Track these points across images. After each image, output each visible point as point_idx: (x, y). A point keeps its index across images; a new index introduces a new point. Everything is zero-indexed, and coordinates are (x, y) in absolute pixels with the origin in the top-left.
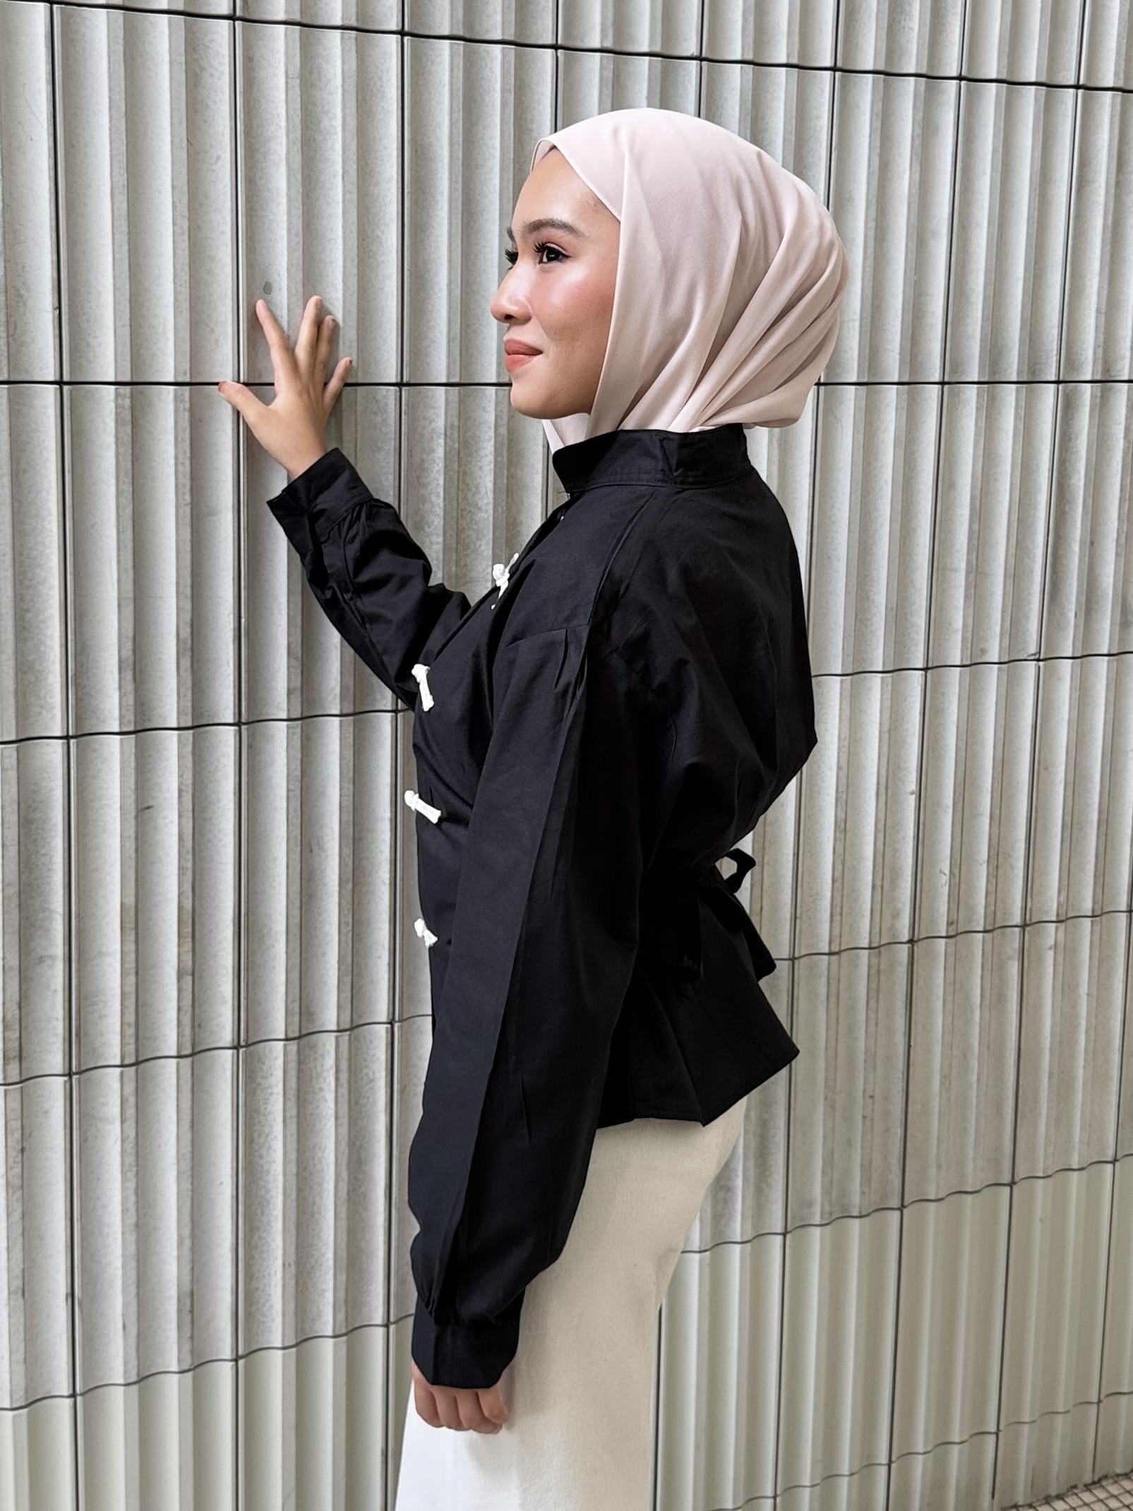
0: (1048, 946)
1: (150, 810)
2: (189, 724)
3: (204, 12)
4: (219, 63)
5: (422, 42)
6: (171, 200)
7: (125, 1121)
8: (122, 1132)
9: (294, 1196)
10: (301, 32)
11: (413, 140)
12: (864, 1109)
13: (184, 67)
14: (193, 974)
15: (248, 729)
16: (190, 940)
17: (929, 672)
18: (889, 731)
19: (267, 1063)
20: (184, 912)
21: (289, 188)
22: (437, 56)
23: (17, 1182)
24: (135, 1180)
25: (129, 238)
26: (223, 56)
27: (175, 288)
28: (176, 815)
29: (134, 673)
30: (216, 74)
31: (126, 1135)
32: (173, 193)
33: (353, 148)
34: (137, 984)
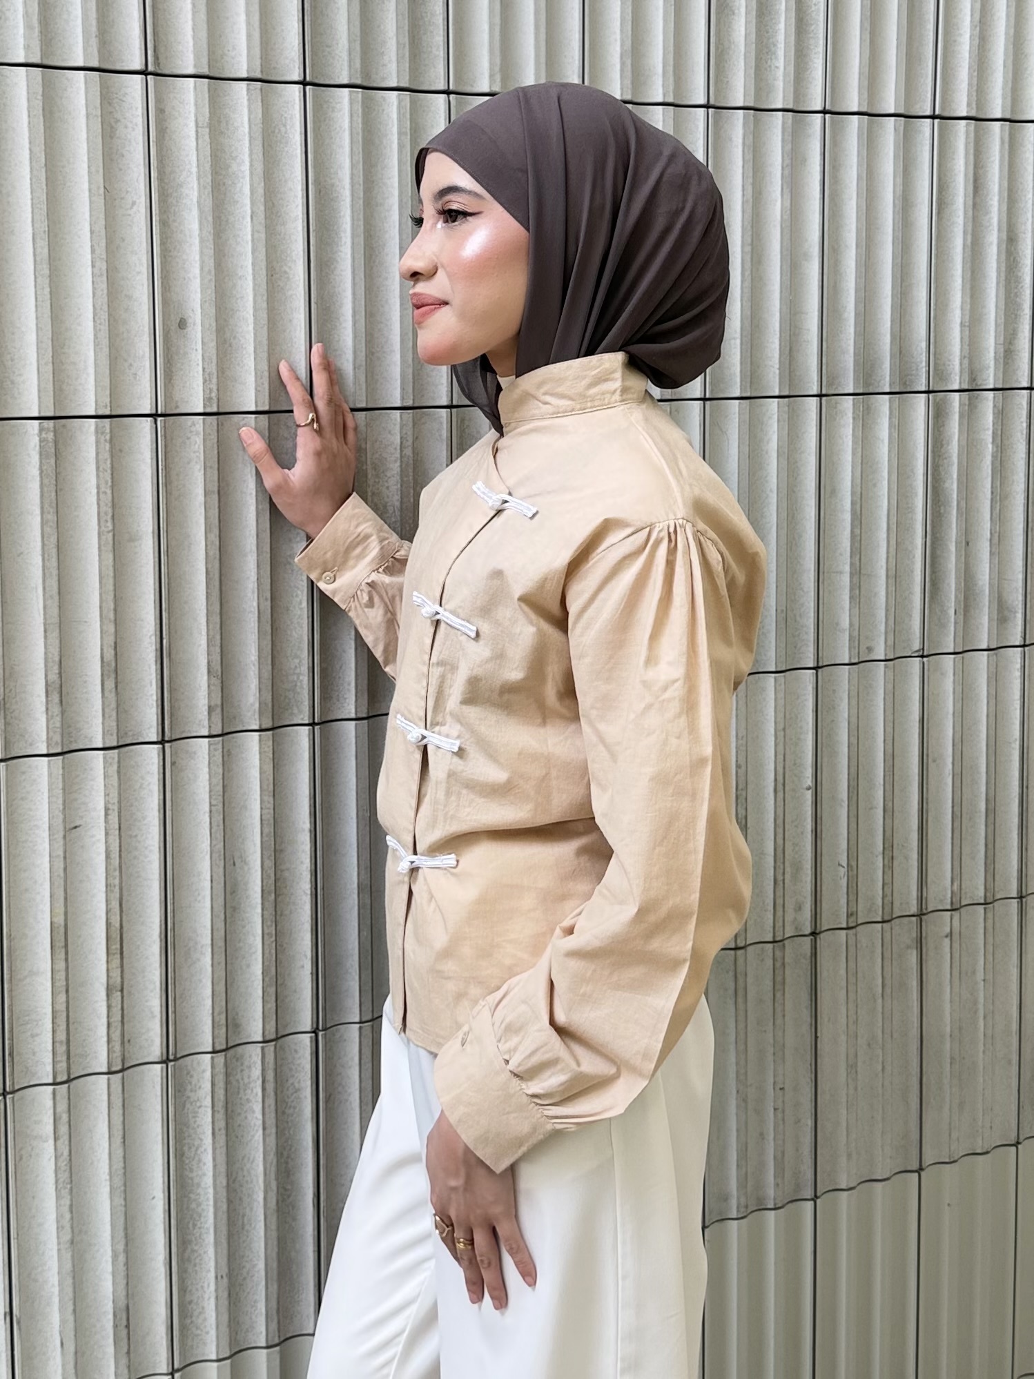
0: (944, 934)
1: (78, 829)
2: (115, 744)
3: (118, 68)
4: (133, 115)
5: (322, 91)
6: (90, 244)
7: (58, 1139)
8: (56, 1149)
9: (225, 1207)
10: (209, 84)
11: (317, 181)
12: (775, 1102)
13: (100, 119)
14: (121, 990)
15: (171, 747)
16: (119, 956)
17: (820, 670)
18: (784, 729)
19: (195, 1076)
20: (113, 928)
21: (201, 229)
22: (336, 103)
24: (69, 1197)
26: (135, 108)
27: (95, 326)
28: (103, 833)
29: (61, 696)
30: (130, 125)
31: (59, 1154)
32: (91, 237)
33: (261, 191)
34: (68, 1002)
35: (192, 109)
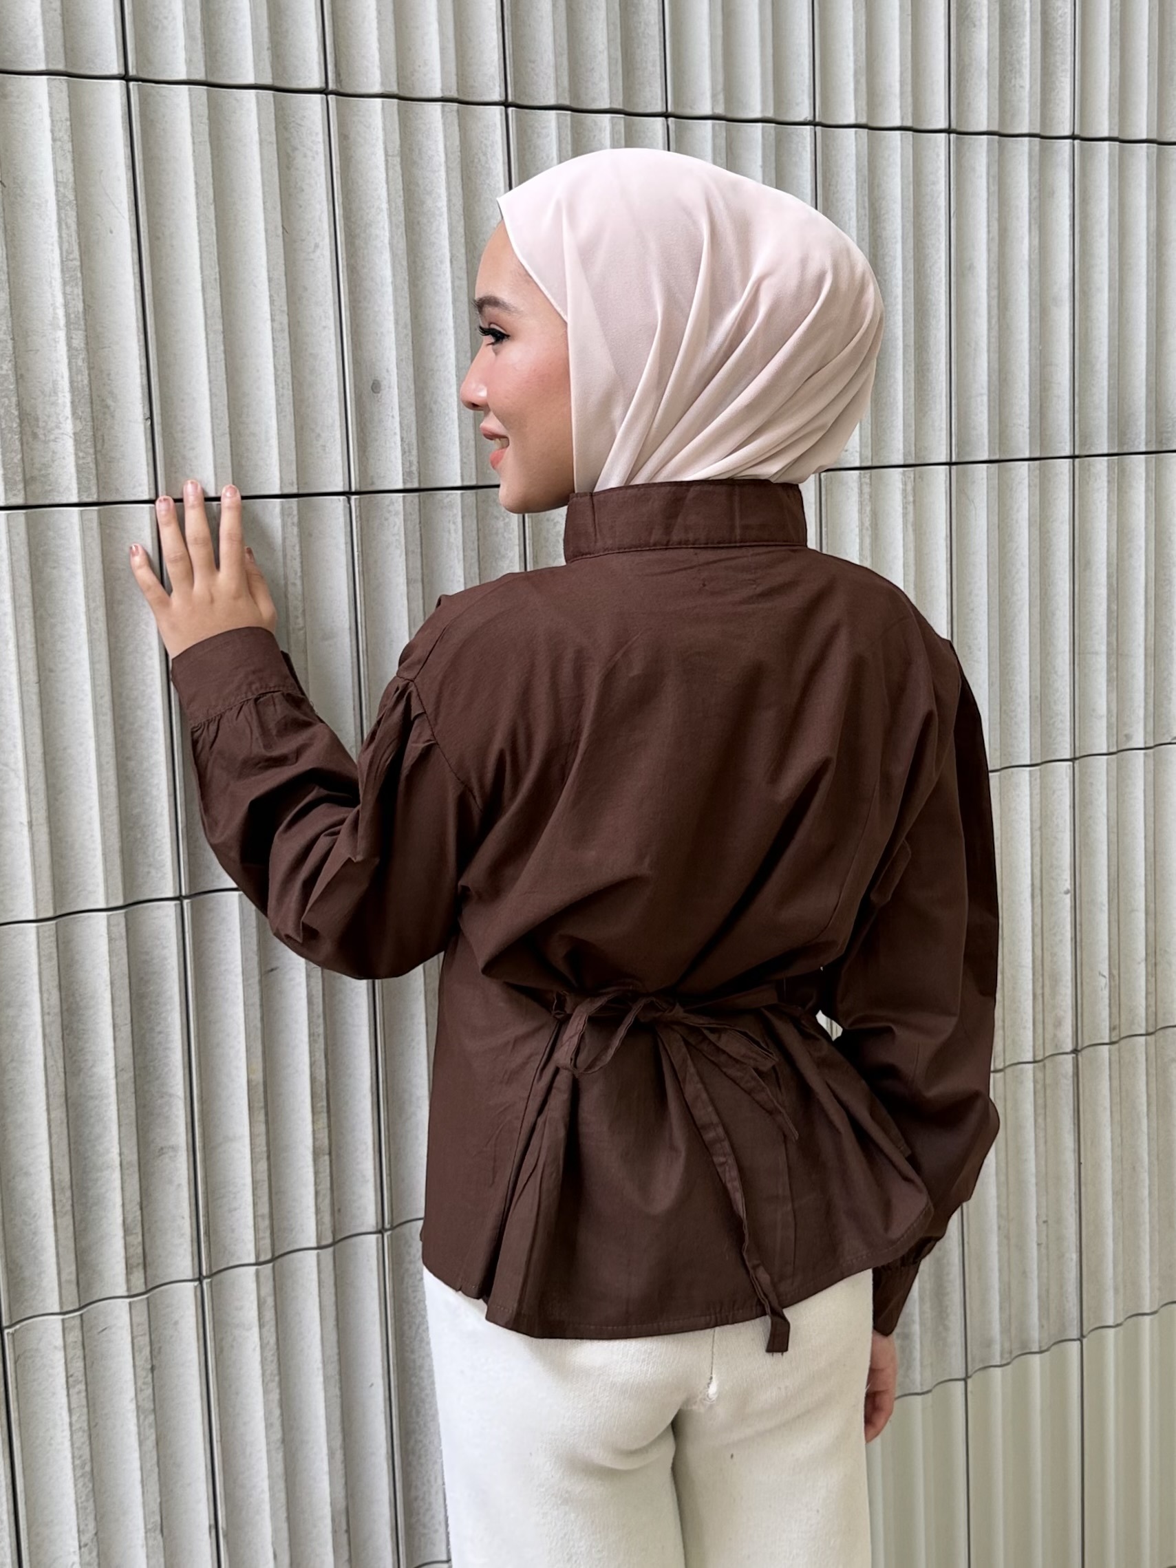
1: (275, 972)
3: (295, 85)
4: (313, 142)
5: (526, 113)
6: (268, 293)
7: (264, 1326)
8: (261, 1338)
10: (398, 105)
13: (275, 146)
14: (330, 1154)
16: (325, 1115)
17: (1077, 762)
18: (1041, 828)
20: (318, 1084)
21: (394, 276)
23: (149, 1405)
24: (278, 1391)
25: (224, 337)
26: (317, 134)
27: (277, 391)
28: (303, 975)
30: (309, 154)
31: (265, 1341)
32: (269, 286)
33: (461, 230)
34: (269, 1170)
35: (380, 134)
